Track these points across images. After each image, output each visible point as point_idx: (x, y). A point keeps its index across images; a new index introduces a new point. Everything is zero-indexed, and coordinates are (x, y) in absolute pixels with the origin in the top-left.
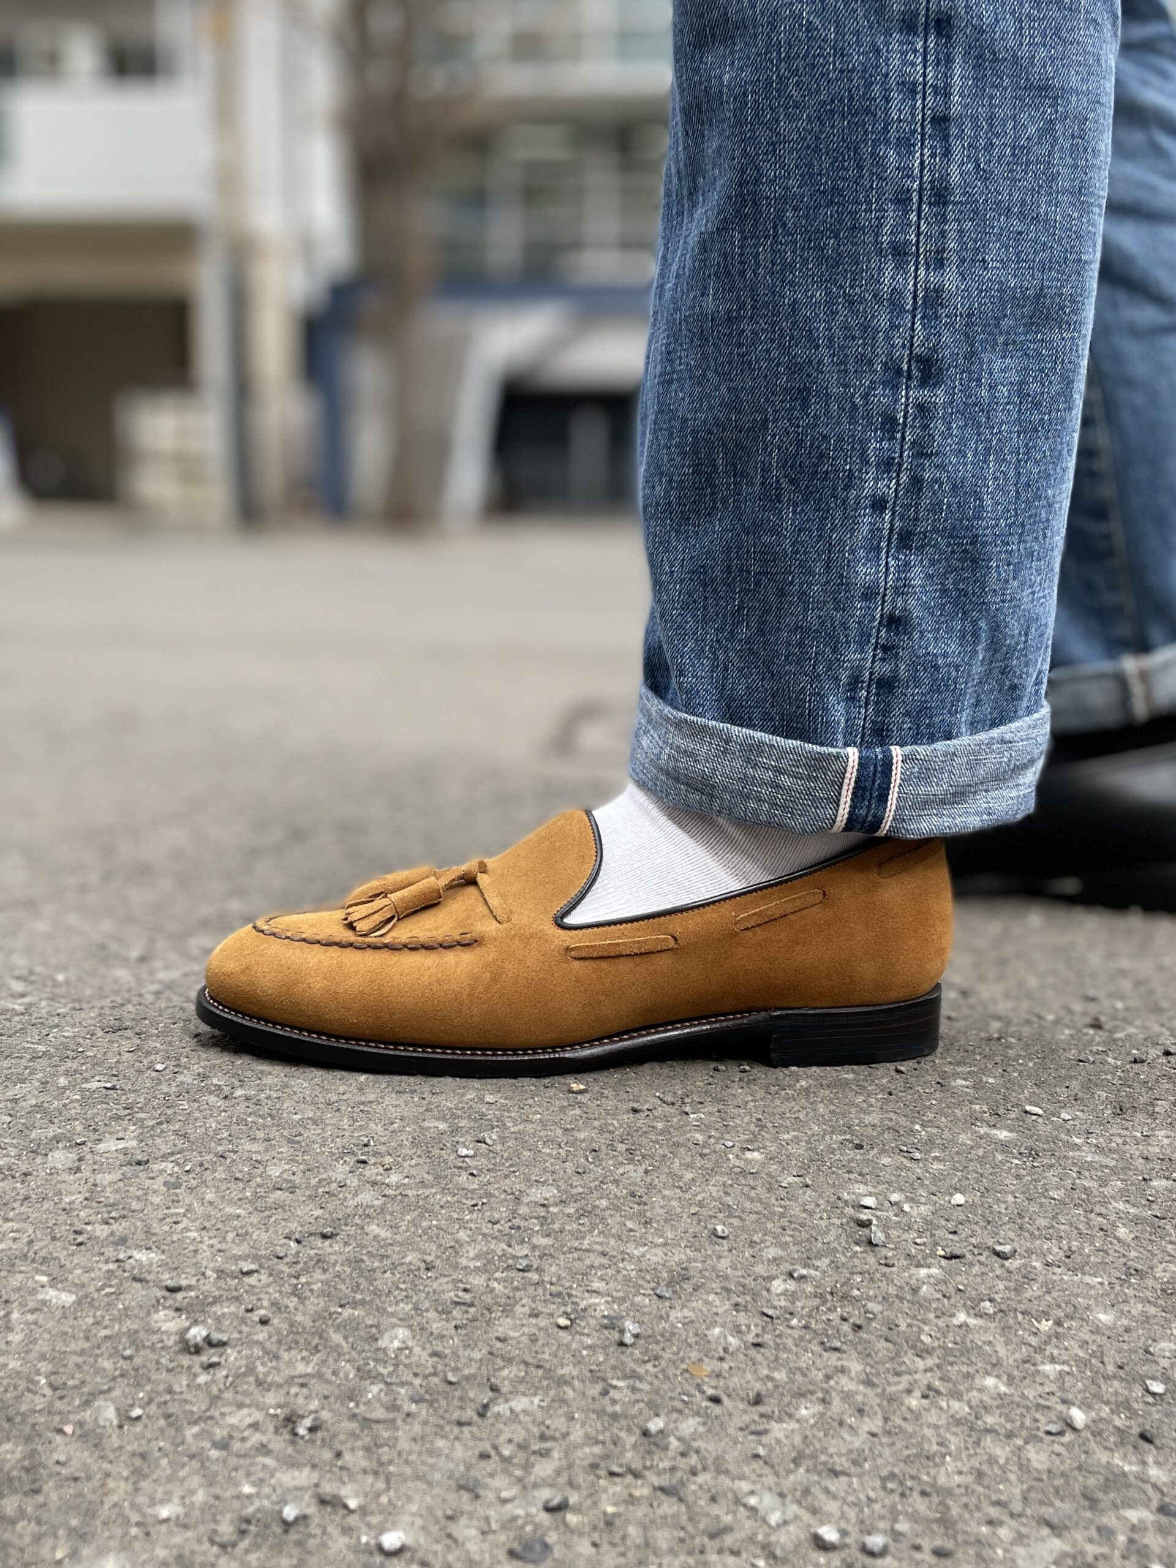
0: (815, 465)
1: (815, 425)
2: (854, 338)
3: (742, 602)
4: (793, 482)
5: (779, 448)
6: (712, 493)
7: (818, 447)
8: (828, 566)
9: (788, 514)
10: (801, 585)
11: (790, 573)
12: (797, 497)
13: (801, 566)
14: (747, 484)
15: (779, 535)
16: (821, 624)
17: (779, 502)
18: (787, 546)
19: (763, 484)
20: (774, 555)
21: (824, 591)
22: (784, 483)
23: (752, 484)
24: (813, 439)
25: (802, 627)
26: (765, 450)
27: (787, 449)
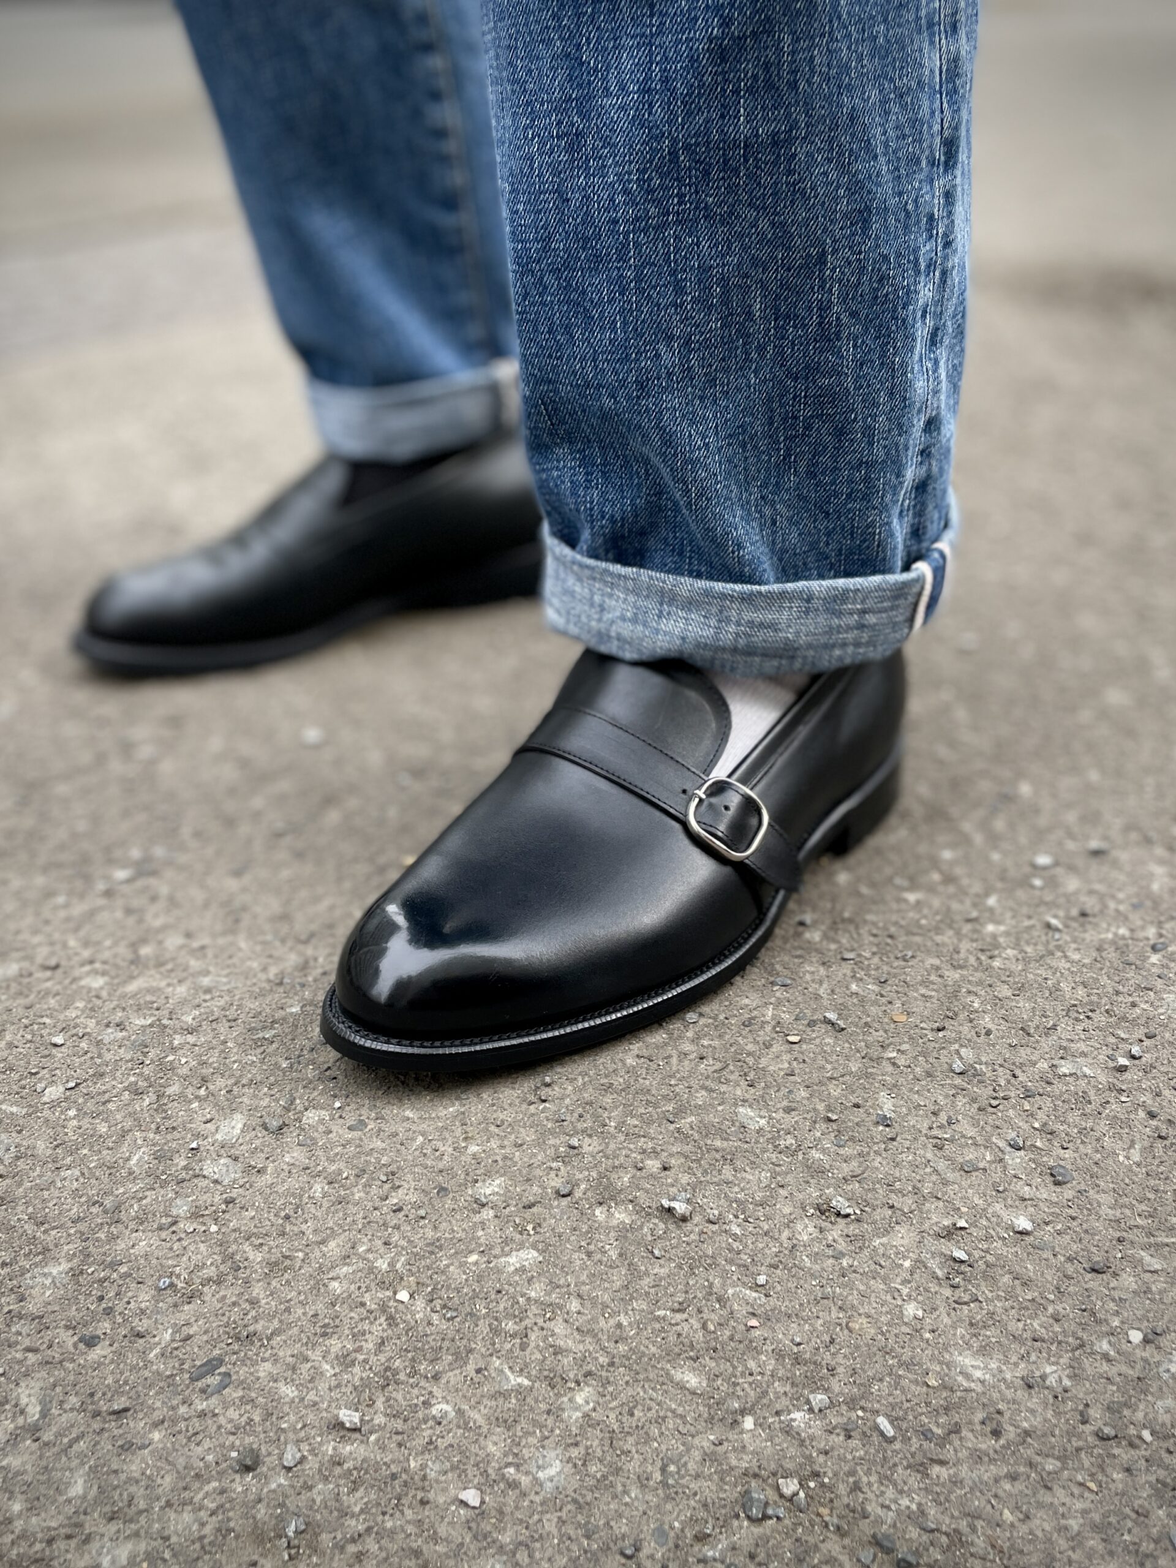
0: (876, 290)
2: (904, 137)
4: (854, 314)
5: (840, 281)
6: (744, 344)
7: (879, 270)
8: (892, 393)
9: (848, 350)
10: (865, 419)
11: (853, 410)
12: (857, 329)
13: (863, 401)
14: (795, 326)
15: (839, 374)
16: (887, 454)
17: (838, 340)
18: (849, 383)
19: (820, 324)
20: (833, 397)
21: (889, 419)
22: (844, 318)
23: (804, 326)
24: (875, 262)
25: (867, 463)
26: (822, 287)
27: (848, 281)
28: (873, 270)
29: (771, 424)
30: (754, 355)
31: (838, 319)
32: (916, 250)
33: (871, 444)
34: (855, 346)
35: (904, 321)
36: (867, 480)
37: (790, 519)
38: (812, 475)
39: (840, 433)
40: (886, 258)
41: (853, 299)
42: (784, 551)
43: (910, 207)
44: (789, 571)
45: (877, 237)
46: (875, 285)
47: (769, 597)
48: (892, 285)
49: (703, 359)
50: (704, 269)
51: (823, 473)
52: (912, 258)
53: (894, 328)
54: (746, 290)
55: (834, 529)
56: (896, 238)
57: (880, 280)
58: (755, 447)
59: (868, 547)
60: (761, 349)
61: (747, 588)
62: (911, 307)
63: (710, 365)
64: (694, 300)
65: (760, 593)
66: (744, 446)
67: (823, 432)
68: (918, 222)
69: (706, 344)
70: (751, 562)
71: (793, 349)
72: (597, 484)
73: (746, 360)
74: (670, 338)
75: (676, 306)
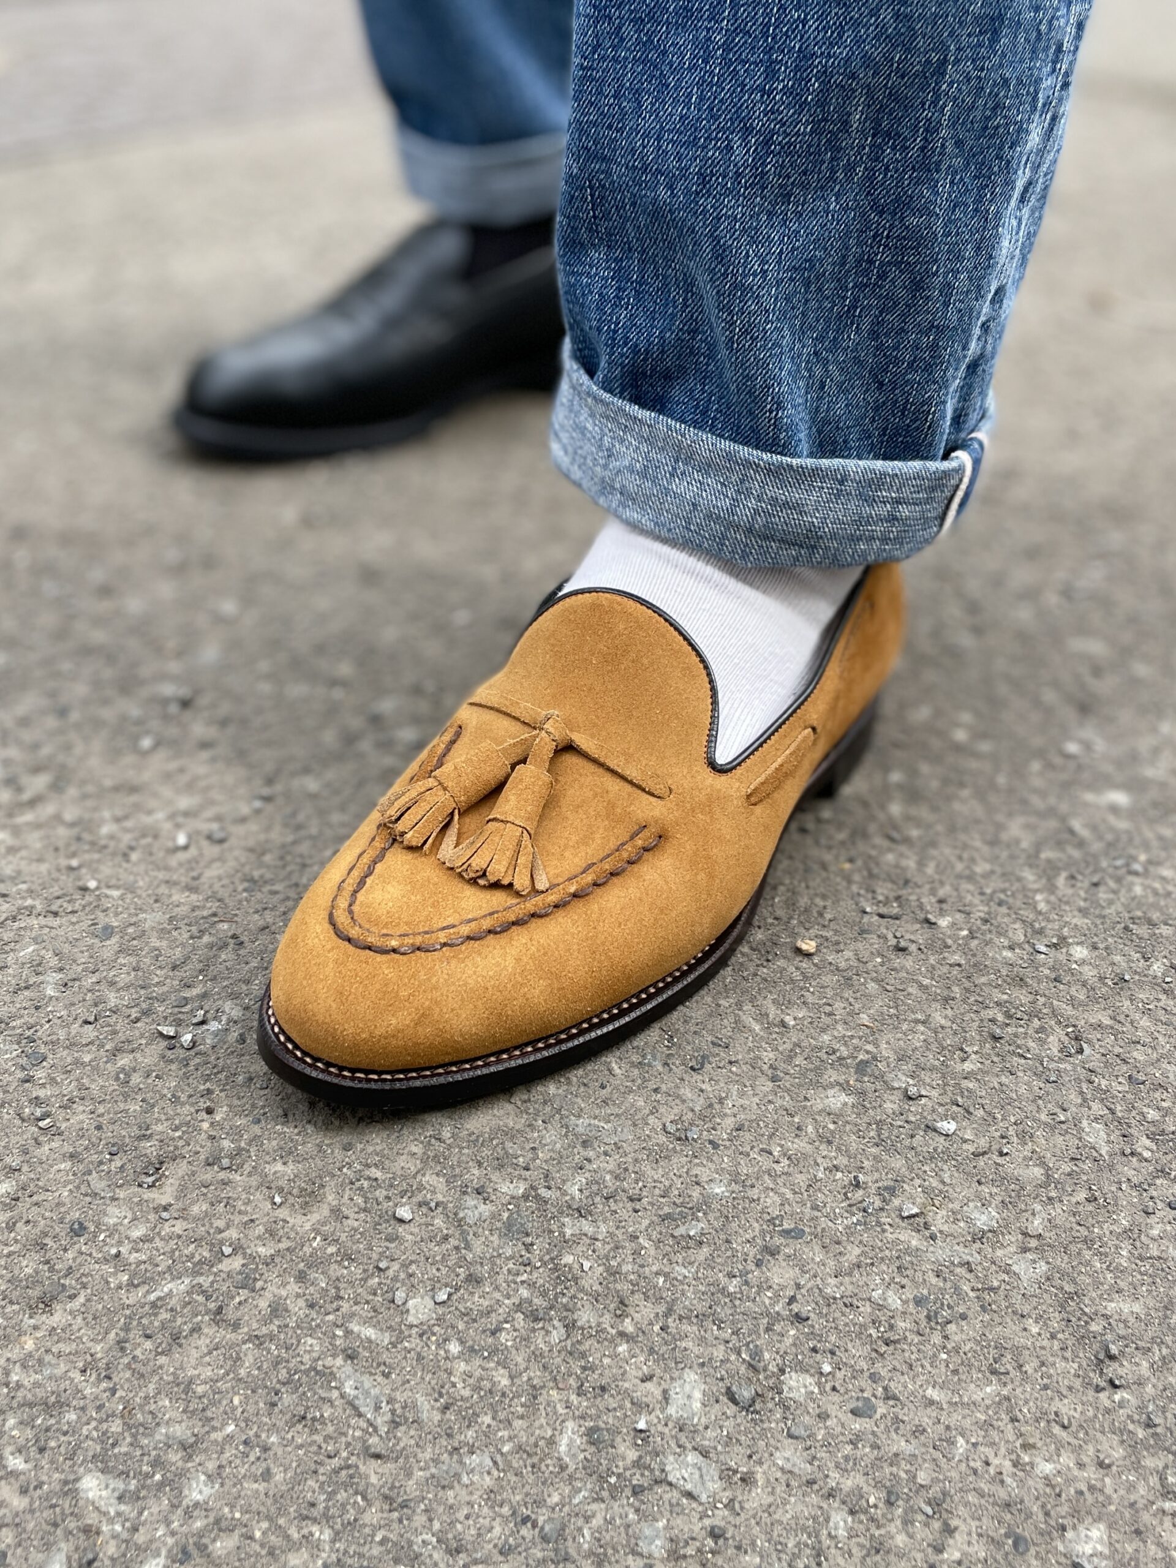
0: (988, 118)
1: (1001, 65)
3: (856, 300)
4: (959, 143)
5: (955, 99)
6: (832, 159)
7: (997, 95)
8: (979, 248)
9: (944, 186)
10: (946, 274)
11: (936, 261)
12: (958, 162)
13: (949, 252)
14: (893, 148)
15: (931, 214)
16: (960, 320)
17: (937, 171)
18: (939, 227)
19: (922, 149)
20: (918, 241)
21: (970, 279)
22: (950, 146)
23: (905, 148)
24: (995, 85)
25: (938, 327)
26: (934, 103)
27: (963, 101)
28: (990, 94)
29: (843, 264)
30: (840, 175)
31: (943, 145)
32: (1038, 81)
33: (946, 304)
34: (952, 182)
35: (1008, 162)
36: (934, 347)
37: (840, 385)
38: (874, 335)
39: (917, 286)
40: (1006, 82)
41: (963, 123)
42: (826, 422)
43: (1043, 28)
44: (826, 446)
45: (1004, 55)
46: (988, 113)
47: (800, 471)
48: (1005, 117)
49: (782, 166)
50: (805, 55)
51: (887, 335)
52: (1032, 90)
53: (996, 169)
54: (847, 93)
55: (884, 403)
56: (1021, 61)
57: (994, 109)
58: (820, 289)
59: (917, 428)
60: (850, 168)
61: (777, 458)
62: (1018, 149)
63: (788, 177)
64: (785, 91)
65: (790, 466)
66: (807, 284)
67: (898, 284)
68: (1048, 48)
69: (787, 149)
70: (789, 427)
71: (886, 175)
72: (628, 304)
73: (830, 178)
74: (748, 131)
75: (763, 92)
